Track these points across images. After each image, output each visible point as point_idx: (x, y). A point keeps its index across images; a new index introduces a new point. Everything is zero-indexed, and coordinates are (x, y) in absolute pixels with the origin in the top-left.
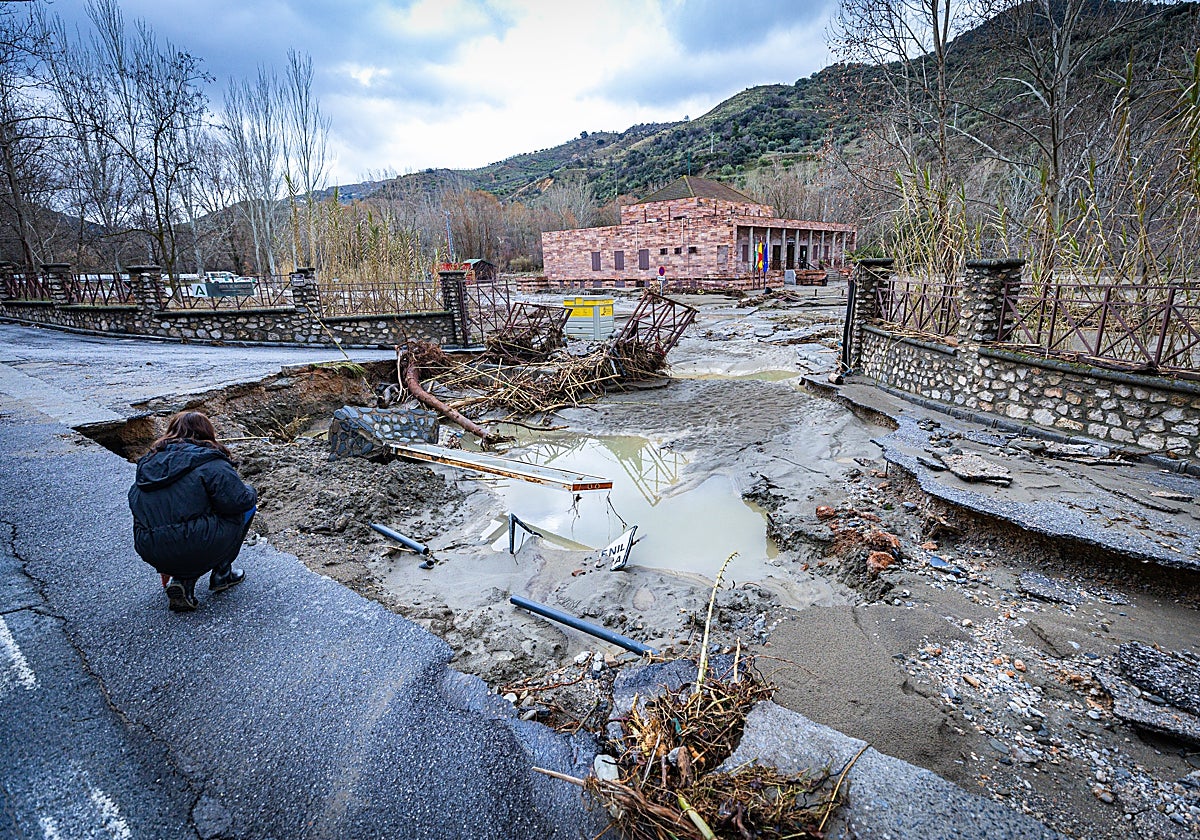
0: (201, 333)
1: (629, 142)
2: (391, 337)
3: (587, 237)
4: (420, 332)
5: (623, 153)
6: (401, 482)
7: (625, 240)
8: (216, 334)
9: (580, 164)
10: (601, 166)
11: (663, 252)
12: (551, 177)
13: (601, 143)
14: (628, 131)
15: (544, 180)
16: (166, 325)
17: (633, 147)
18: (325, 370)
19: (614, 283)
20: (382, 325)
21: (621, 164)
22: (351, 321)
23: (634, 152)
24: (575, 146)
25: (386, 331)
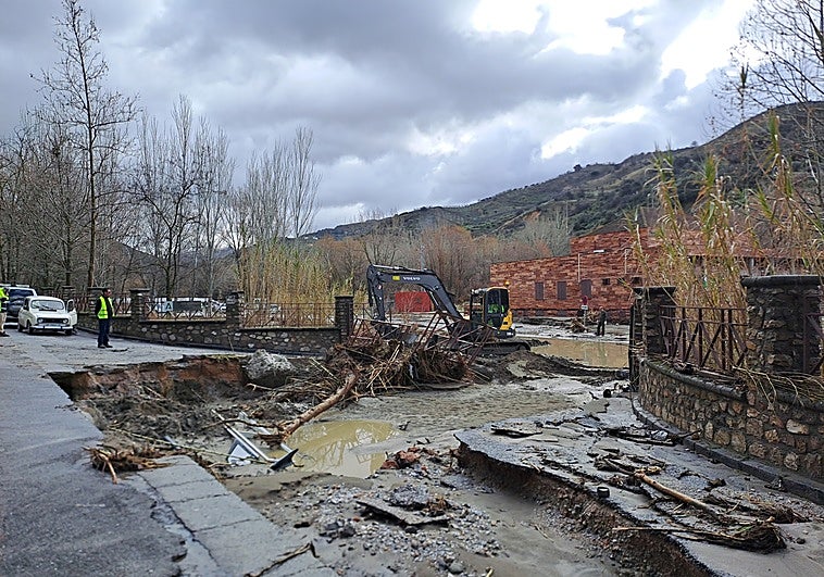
0: (164, 336)
1: (626, 172)
2: (290, 345)
3: (532, 268)
4: (313, 342)
5: (618, 182)
6: (196, 419)
7: (567, 271)
8: (173, 337)
9: (570, 196)
10: (592, 197)
11: (606, 282)
12: (538, 210)
13: (595, 175)
14: (626, 161)
15: (531, 213)
16: (144, 330)
17: (628, 177)
18: (211, 360)
19: (556, 312)
20: (285, 335)
21: (613, 194)
22: (262, 331)
23: (628, 181)
24: (566, 179)
25: (286, 340)
